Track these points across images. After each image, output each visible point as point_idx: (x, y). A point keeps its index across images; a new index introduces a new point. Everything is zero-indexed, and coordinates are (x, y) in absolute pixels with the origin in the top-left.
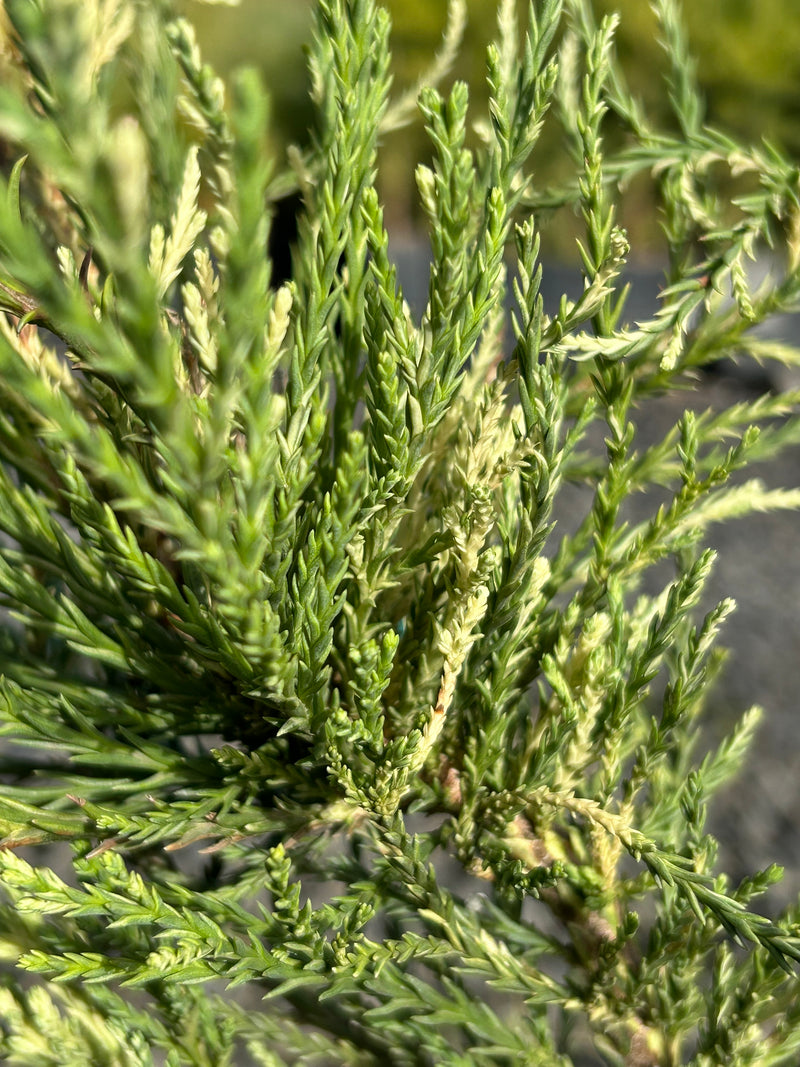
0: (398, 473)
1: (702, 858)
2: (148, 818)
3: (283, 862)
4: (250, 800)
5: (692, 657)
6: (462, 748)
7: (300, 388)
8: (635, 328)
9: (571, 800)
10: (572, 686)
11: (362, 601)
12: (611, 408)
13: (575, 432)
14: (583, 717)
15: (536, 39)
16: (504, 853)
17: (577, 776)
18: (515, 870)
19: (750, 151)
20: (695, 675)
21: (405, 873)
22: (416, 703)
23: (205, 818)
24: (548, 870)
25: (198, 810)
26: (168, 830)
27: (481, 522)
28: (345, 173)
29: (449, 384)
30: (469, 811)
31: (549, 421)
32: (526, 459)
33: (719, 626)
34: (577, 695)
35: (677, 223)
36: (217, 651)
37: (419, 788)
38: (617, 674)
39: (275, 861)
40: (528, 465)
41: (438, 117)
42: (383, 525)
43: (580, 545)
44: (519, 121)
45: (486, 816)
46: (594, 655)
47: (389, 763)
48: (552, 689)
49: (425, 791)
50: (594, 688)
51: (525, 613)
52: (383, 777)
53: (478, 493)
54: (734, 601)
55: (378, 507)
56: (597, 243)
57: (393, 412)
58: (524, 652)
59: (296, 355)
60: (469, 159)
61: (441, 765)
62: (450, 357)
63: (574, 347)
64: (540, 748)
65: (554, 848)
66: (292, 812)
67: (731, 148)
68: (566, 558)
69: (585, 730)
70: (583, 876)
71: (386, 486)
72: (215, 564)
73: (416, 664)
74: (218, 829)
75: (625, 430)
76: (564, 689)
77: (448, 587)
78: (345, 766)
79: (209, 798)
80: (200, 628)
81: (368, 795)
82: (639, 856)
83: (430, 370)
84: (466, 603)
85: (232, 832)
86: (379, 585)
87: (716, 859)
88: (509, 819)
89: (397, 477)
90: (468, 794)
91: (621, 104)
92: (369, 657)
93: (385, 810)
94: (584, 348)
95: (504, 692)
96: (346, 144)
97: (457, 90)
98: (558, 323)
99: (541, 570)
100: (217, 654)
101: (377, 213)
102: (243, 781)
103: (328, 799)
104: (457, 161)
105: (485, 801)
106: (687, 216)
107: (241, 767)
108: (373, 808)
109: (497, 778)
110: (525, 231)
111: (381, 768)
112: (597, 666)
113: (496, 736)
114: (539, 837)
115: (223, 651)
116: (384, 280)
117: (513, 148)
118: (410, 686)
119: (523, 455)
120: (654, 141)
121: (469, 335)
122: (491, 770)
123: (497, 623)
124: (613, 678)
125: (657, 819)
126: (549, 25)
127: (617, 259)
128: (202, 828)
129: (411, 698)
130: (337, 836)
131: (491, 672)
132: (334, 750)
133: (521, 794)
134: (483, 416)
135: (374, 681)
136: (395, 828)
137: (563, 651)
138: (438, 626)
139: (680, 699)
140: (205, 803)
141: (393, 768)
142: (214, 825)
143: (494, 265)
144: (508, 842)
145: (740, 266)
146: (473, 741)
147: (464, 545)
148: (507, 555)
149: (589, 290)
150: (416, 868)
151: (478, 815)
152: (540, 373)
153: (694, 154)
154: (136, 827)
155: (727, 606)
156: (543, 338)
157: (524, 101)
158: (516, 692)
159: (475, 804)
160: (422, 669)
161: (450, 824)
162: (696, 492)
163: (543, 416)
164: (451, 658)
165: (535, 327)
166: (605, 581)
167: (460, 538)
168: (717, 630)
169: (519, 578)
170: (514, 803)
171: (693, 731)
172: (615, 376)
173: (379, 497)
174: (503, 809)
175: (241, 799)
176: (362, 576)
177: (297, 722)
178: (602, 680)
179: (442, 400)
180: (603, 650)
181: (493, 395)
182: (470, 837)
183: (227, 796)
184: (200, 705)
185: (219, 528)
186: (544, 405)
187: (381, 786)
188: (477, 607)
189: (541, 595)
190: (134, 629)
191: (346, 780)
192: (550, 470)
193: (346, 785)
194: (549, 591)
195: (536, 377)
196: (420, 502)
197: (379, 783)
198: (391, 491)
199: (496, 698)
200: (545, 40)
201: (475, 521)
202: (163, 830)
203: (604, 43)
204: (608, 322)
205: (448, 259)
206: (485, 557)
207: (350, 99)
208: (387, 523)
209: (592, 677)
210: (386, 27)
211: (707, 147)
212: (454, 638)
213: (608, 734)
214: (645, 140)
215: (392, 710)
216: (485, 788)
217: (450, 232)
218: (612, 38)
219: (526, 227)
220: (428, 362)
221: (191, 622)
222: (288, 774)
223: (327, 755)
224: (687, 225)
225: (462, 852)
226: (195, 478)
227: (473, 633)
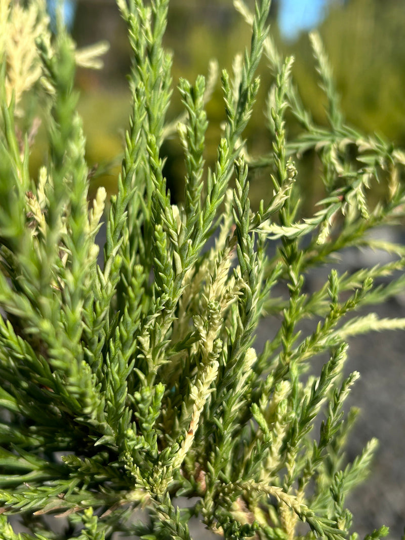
0: (167, 295)
1: (343, 522)
2: (23, 495)
3: (92, 518)
4: (84, 488)
5: (336, 405)
6: (207, 458)
7: (111, 246)
8: (303, 222)
9: (267, 487)
10: (269, 423)
11: (150, 371)
12: (291, 267)
13: (271, 280)
14: (275, 440)
15: (249, 67)
16: (228, 518)
17: (273, 475)
18: (233, 527)
19: (368, 138)
20: (337, 416)
21: (172, 530)
22: (180, 431)
23: (57, 496)
24: (250, 525)
25: (53, 492)
26: (36, 502)
27: (214, 323)
28: (137, 126)
29: (196, 246)
30: (210, 496)
31: (252, 266)
32: (241, 291)
33: (351, 387)
34: (271, 428)
35: (329, 176)
36: (59, 395)
37: (182, 481)
38: (293, 415)
39: (87, 517)
40: (242, 294)
41: (189, 95)
42: (161, 326)
43: (275, 345)
44: (240, 110)
45: (220, 498)
46: (281, 404)
47: (160, 463)
48: (258, 423)
49: (185, 483)
50: (281, 423)
51: (242, 380)
52: (157, 472)
53: (211, 306)
54: (358, 373)
55: (156, 315)
56: (282, 176)
57: (164, 259)
58: (242, 403)
59: (109, 226)
60: (204, 115)
61: (196, 468)
62: (197, 230)
63: (270, 231)
64: (251, 459)
65: (260, 518)
66: (109, 494)
67: (357, 137)
68: (268, 353)
69: (276, 447)
70: (276, 533)
71: (160, 303)
72: (48, 334)
73: (180, 408)
74: (65, 503)
75: (299, 280)
76: (264, 424)
77: (197, 364)
78: (135, 465)
79: (61, 485)
80: (50, 381)
81: (149, 482)
82: (304, 519)
83: (185, 237)
84: (206, 371)
85: (74, 506)
86: (159, 363)
87: (351, 523)
88: (233, 500)
89: (167, 297)
90: (210, 485)
91: (299, 114)
92: (146, 397)
93: (159, 491)
94: (275, 232)
95: (230, 425)
96: (138, 111)
97: (199, 79)
98: (259, 214)
99: (251, 356)
100: (60, 396)
101: (156, 149)
102: (81, 475)
103: (131, 487)
104: (198, 116)
105: (219, 489)
106: (334, 171)
107: (79, 467)
108: (152, 490)
109: (227, 476)
110: (239, 163)
111: (156, 466)
112: (283, 410)
113: (226, 451)
114: (251, 511)
115: (62, 394)
116: (160, 186)
117: (236, 124)
118: (177, 422)
119: (239, 288)
120: (317, 133)
121: (207, 219)
122: (223, 470)
123: (225, 384)
124: (291, 417)
125: (319, 502)
126: (255, 60)
127: (290, 179)
128: (56, 503)
129: (178, 429)
130: (136, 509)
131: (223, 414)
132: (128, 455)
133: (239, 484)
134: (218, 267)
135: (149, 413)
136: (165, 502)
137: (264, 403)
138: (191, 385)
139: (330, 430)
140: (58, 488)
141: (163, 466)
142: (64, 501)
143: (222, 180)
144: (233, 514)
145: (361, 191)
146: (213, 454)
147: (205, 337)
148: (230, 344)
149: (275, 196)
150: (178, 526)
151: (216, 498)
152: (247, 239)
153: (337, 139)
154: (15, 500)
155: (355, 376)
156: (250, 224)
157: (242, 100)
158: (237, 426)
159: (213, 490)
160: (183, 411)
161: (200, 502)
162: (338, 314)
163: (248, 263)
164: (197, 402)
165: (246, 217)
166: (288, 364)
167: (203, 333)
168: (350, 390)
169: (237, 357)
170: (235, 489)
171: (341, 455)
172: (293, 250)
173: (157, 309)
174: (229, 493)
175: (80, 486)
176: (149, 356)
177: (107, 438)
178: (285, 418)
179: (193, 254)
180: (286, 402)
181: (223, 255)
182: (211, 510)
183: (71, 484)
184: (58, 432)
185: (52, 314)
186: (249, 256)
187: (156, 477)
188: (212, 373)
189: (252, 370)
190: (24, 389)
191: (136, 473)
192: (253, 294)
193: (136, 476)
194: (256, 368)
195: (245, 241)
196: (185, 317)
197: (155, 475)
198: (164, 306)
199: (225, 428)
200: (253, 67)
201: (211, 323)
202: (32, 503)
203: (286, 71)
204: (289, 219)
205: (194, 172)
206: (216, 344)
207: (141, 86)
208: (163, 325)
209: (280, 417)
210: (170, 63)
211: (344, 136)
212: (199, 391)
213: (289, 450)
214: (312, 131)
215: (167, 435)
216: (219, 481)
217: (194, 157)
218: (290, 69)
219: (240, 161)
220: (184, 232)
221: (45, 377)
222: (107, 472)
223: (124, 458)
224: (334, 176)
225: (206, 518)
226: (37, 283)
227: (211, 387)
